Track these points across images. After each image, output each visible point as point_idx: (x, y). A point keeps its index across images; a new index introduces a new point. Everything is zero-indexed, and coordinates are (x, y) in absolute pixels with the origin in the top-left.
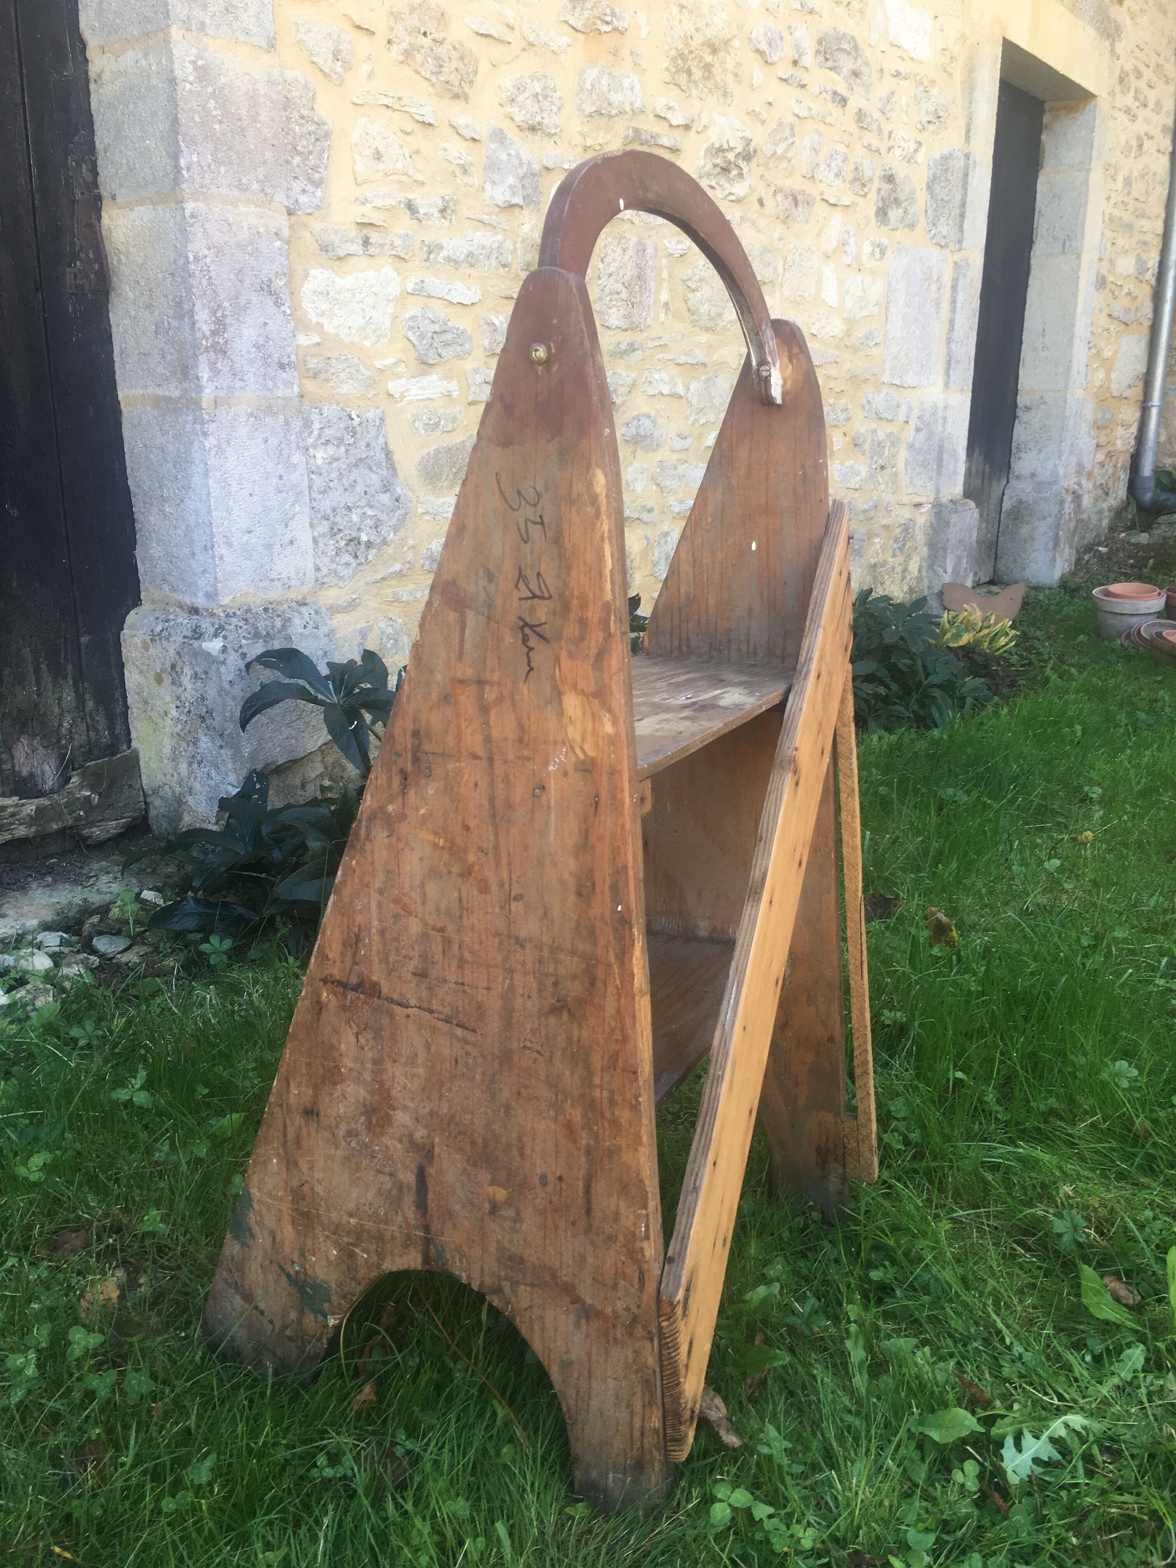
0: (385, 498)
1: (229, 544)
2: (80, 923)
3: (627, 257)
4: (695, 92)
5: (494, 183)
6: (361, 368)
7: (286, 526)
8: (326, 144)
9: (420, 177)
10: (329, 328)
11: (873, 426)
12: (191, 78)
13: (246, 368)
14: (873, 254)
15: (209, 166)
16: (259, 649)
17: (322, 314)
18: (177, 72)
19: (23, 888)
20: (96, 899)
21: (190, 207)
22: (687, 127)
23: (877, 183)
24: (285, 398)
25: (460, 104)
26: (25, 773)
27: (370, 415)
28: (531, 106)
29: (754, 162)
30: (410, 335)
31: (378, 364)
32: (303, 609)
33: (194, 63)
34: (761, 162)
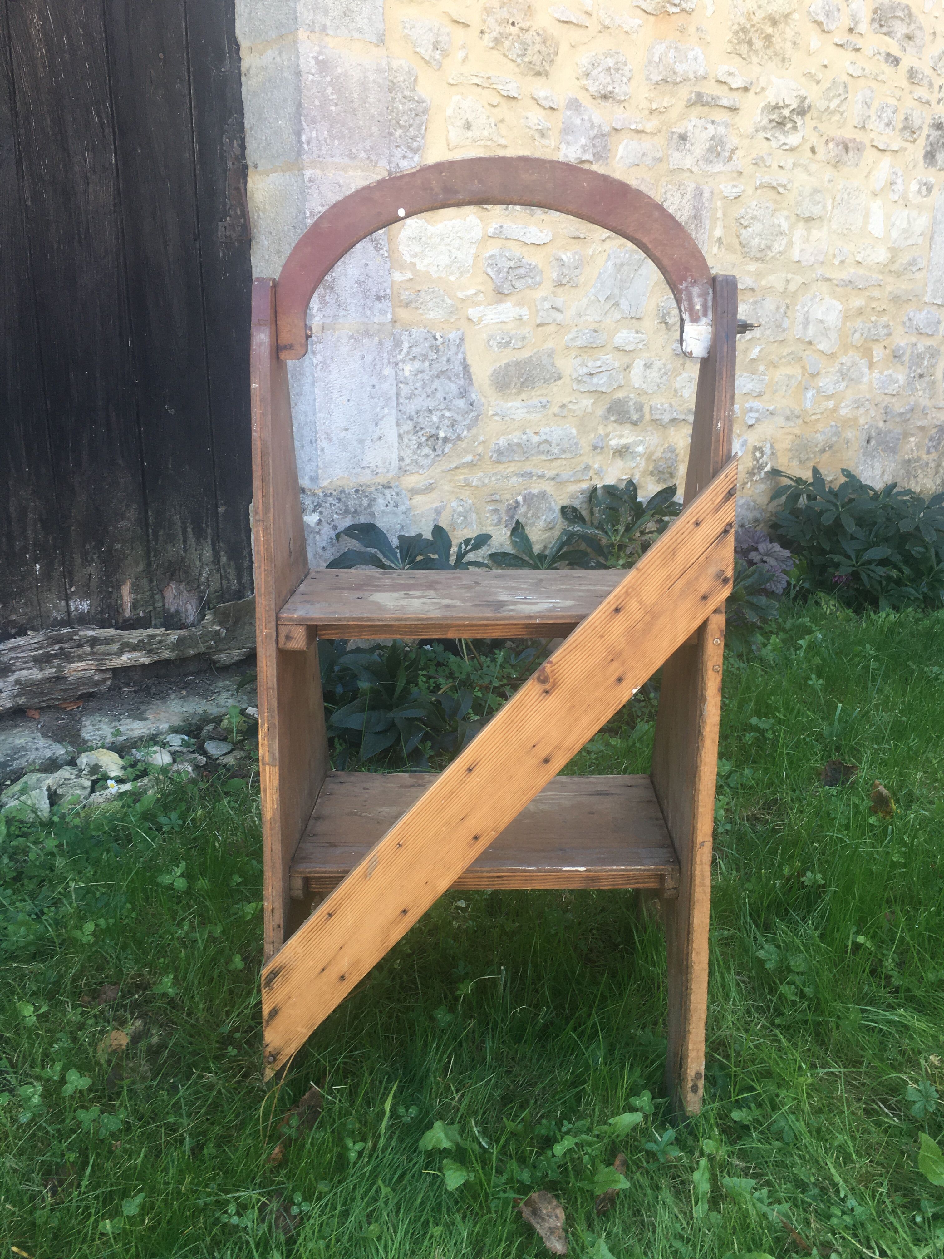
0: (461, 403)
1: (330, 439)
2: (199, 729)
3: (685, 201)
4: (755, 60)
5: (568, 143)
6: (446, 298)
7: (377, 425)
8: (424, 118)
9: (503, 142)
10: (421, 266)
11: (914, 340)
12: (313, 71)
13: (348, 300)
14: (919, 192)
15: (325, 140)
16: (348, 522)
17: (415, 255)
18: (303, 66)
19: (164, 698)
20: (213, 710)
21: (308, 173)
22: (746, 89)
23: (926, 130)
24: (380, 324)
25: (542, 80)
26: (173, 610)
27: (452, 336)
28: (604, 78)
29: (808, 117)
30: (489, 270)
31: (460, 295)
32: (387, 492)
33: (316, 58)
34: (815, 116)
